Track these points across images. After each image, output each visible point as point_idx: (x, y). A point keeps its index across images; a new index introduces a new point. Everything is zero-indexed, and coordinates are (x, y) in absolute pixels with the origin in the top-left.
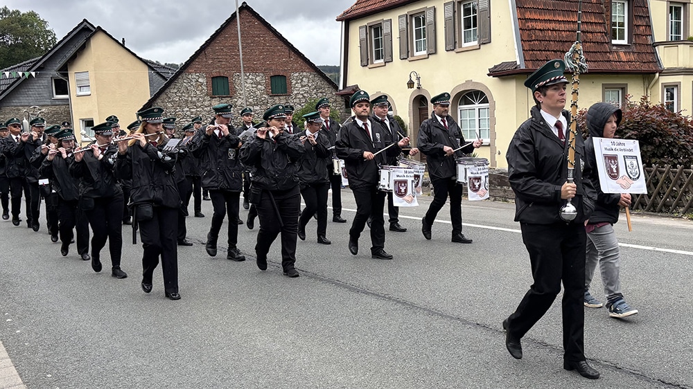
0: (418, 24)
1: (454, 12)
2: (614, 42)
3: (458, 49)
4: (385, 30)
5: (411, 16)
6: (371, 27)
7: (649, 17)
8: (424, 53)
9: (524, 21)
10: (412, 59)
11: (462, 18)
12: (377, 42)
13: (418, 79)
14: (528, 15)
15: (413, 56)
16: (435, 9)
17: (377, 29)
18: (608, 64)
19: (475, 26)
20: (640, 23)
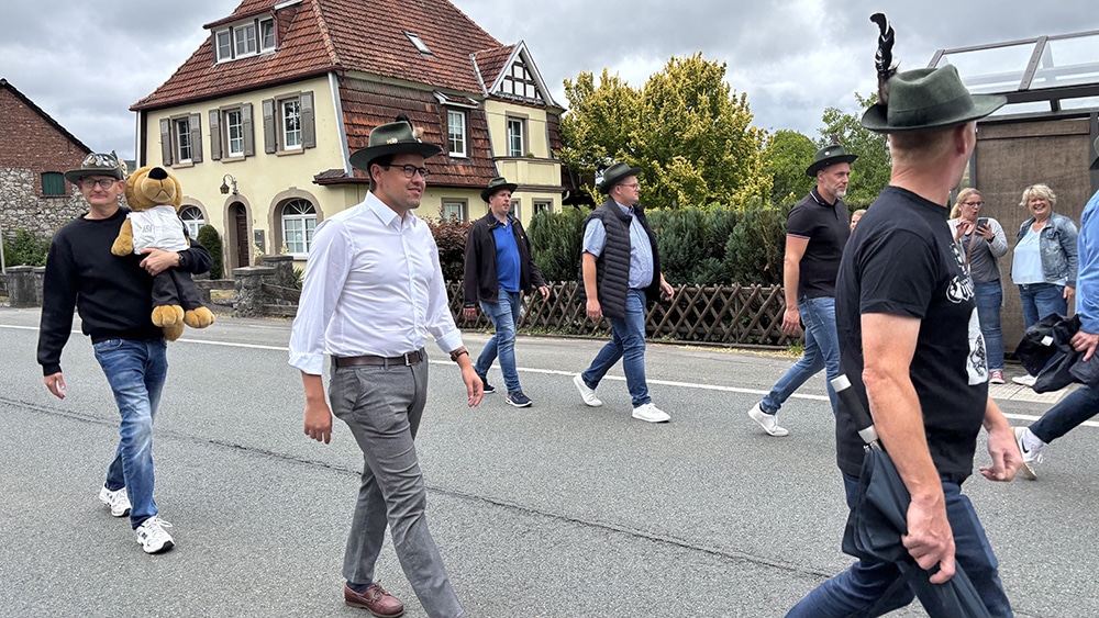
0: (233, 121)
1: (274, 111)
2: (451, 154)
3: (279, 153)
4: (193, 125)
5: (225, 112)
6: (175, 121)
7: (487, 131)
8: (241, 154)
9: (351, 127)
10: (226, 160)
11: (284, 118)
12: (183, 138)
13: (234, 183)
14: (355, 121)
15: (227, 156)
16: (252, 106)
17: (183, 124)
18: (446, 177)
19: (298, 128)
20: (478, 136)
